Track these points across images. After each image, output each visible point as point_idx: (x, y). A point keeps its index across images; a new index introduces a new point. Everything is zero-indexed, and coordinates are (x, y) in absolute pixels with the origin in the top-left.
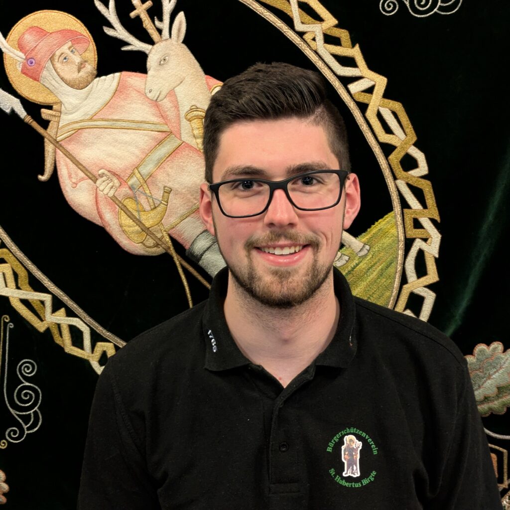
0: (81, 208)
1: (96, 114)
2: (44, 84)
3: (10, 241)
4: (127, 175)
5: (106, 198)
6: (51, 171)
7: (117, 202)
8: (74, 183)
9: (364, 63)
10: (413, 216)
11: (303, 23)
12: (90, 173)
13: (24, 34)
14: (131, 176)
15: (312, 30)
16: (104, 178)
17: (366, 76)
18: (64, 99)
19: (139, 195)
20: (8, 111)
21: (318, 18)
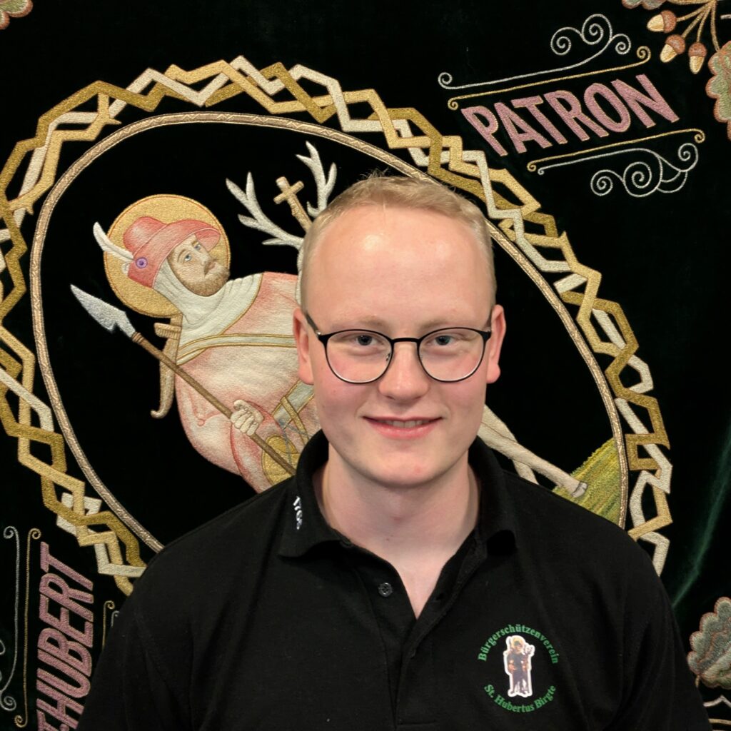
0: (210, 452)
1: (229, 327)
2: (159, 290)
3: (114, 501)
4: (272, 406)
5: (244, 437)
6: (169, 405)
7: (259, 442)
8: (201, 419)
9: (573, 255)
10: (637, 443)
11: (498, 208)
12: (222, 405)
13: (131, 227)
14: (277, 408)
15: (510, 217)
16: (242, 411)
17: (576, 271)
18: (186, 309)
19: (290, 432)
20: (110, 328)
21: (517, 202)
